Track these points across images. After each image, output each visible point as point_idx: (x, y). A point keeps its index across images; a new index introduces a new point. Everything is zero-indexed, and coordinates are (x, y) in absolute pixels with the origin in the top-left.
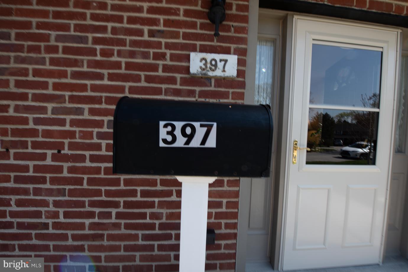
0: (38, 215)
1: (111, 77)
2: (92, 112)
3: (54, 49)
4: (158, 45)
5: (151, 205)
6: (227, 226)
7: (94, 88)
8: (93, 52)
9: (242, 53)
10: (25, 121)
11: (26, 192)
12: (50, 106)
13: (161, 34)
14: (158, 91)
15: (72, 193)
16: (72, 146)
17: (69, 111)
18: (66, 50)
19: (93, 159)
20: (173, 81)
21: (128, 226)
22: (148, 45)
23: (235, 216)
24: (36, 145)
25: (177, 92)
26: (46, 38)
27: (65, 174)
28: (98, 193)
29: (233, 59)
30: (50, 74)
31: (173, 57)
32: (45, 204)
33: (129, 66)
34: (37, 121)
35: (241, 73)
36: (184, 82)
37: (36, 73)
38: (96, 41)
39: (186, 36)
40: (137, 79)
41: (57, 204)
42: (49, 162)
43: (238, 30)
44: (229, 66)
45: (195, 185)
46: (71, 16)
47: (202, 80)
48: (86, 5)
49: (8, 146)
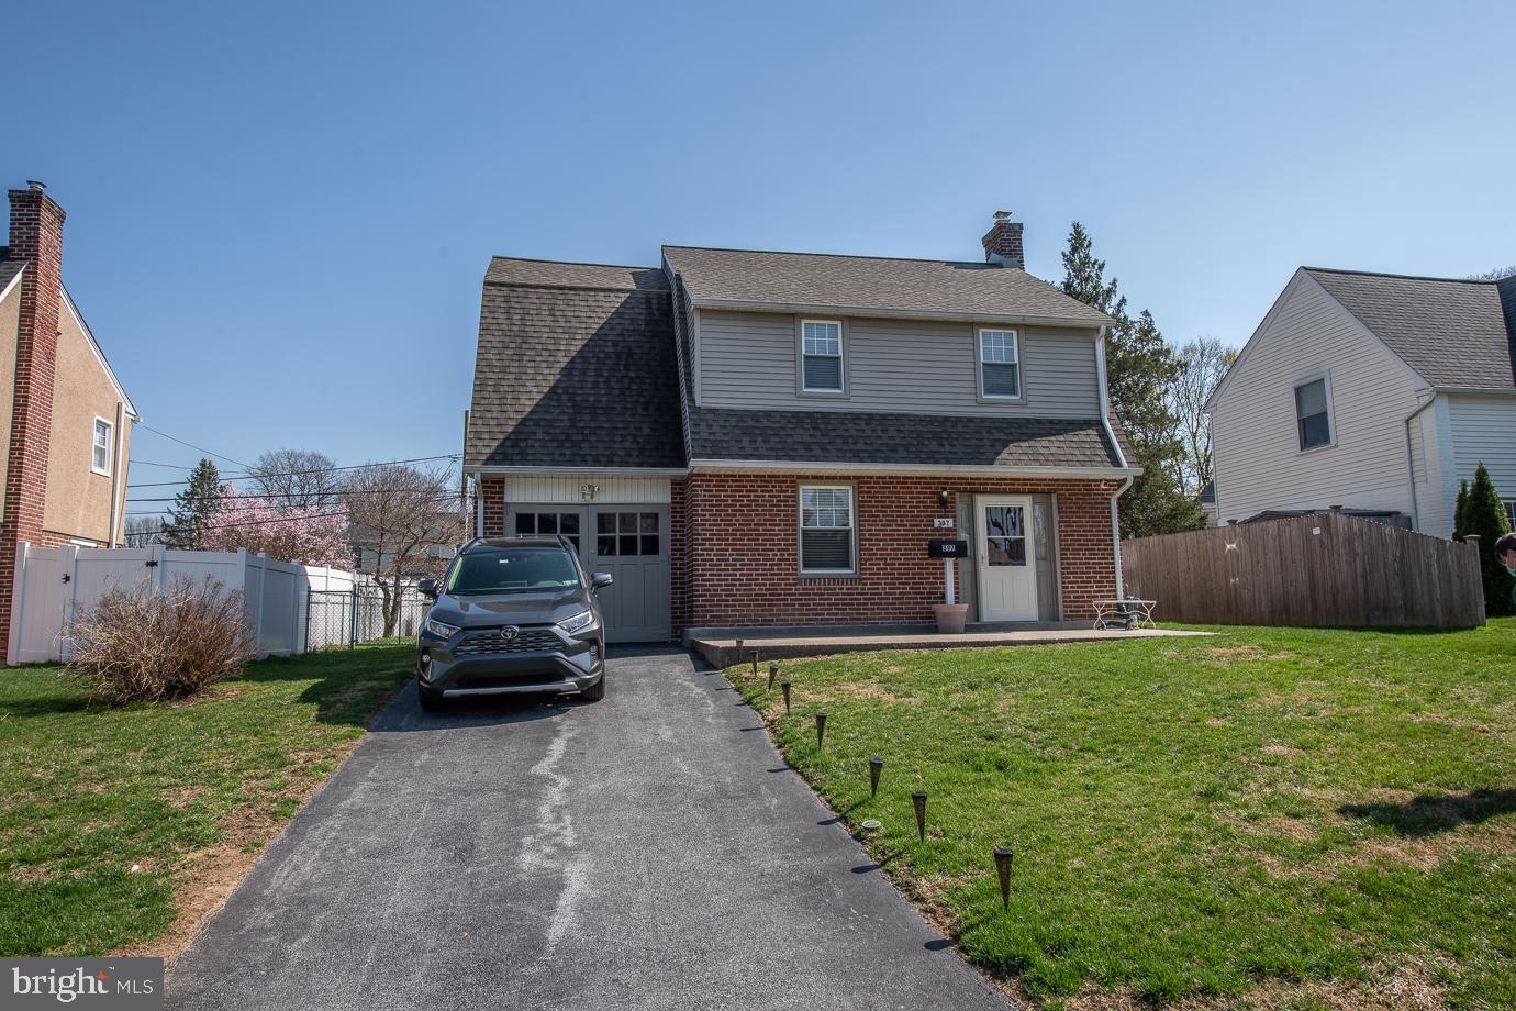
0: (878, 589)
1: (917, 530)
2: (898, 545)
3: (882, 521)
4: (921, 516)
7: (898, 535)
8: (896, 521)
10: (872, 550)
11: (873, 579)
12: (882, 543)
13: (922, 512)
14: (927, 535)
15: (891, 579)
16: (890, 559)
17: (889, 545)
18: (886, 521)
19: (899, 564)
20: (927, 530)
21: (914, 593)
22: (917, 516)
24: (876, 560)
26: (878, 516)
27: (888, 571)
28: (901, 578)
29: (951, 520)
30: (881, 530)
31: (927, 521)
32: (881, 584)
33: (910, 525)
34: (877, 550)
35: (955, 526)
36: (935, 531)
37: (876, 530)
38: (898, 516)
39: (932, 512)
40: (914, 530)
41: (885, 584)
42: (881, 566)
43: (953, 507)
44: (950, 523)
45: (949, 563)
46: (887, 507)
47: (939, 529)
48: (893, 502)
49: (863, 560)
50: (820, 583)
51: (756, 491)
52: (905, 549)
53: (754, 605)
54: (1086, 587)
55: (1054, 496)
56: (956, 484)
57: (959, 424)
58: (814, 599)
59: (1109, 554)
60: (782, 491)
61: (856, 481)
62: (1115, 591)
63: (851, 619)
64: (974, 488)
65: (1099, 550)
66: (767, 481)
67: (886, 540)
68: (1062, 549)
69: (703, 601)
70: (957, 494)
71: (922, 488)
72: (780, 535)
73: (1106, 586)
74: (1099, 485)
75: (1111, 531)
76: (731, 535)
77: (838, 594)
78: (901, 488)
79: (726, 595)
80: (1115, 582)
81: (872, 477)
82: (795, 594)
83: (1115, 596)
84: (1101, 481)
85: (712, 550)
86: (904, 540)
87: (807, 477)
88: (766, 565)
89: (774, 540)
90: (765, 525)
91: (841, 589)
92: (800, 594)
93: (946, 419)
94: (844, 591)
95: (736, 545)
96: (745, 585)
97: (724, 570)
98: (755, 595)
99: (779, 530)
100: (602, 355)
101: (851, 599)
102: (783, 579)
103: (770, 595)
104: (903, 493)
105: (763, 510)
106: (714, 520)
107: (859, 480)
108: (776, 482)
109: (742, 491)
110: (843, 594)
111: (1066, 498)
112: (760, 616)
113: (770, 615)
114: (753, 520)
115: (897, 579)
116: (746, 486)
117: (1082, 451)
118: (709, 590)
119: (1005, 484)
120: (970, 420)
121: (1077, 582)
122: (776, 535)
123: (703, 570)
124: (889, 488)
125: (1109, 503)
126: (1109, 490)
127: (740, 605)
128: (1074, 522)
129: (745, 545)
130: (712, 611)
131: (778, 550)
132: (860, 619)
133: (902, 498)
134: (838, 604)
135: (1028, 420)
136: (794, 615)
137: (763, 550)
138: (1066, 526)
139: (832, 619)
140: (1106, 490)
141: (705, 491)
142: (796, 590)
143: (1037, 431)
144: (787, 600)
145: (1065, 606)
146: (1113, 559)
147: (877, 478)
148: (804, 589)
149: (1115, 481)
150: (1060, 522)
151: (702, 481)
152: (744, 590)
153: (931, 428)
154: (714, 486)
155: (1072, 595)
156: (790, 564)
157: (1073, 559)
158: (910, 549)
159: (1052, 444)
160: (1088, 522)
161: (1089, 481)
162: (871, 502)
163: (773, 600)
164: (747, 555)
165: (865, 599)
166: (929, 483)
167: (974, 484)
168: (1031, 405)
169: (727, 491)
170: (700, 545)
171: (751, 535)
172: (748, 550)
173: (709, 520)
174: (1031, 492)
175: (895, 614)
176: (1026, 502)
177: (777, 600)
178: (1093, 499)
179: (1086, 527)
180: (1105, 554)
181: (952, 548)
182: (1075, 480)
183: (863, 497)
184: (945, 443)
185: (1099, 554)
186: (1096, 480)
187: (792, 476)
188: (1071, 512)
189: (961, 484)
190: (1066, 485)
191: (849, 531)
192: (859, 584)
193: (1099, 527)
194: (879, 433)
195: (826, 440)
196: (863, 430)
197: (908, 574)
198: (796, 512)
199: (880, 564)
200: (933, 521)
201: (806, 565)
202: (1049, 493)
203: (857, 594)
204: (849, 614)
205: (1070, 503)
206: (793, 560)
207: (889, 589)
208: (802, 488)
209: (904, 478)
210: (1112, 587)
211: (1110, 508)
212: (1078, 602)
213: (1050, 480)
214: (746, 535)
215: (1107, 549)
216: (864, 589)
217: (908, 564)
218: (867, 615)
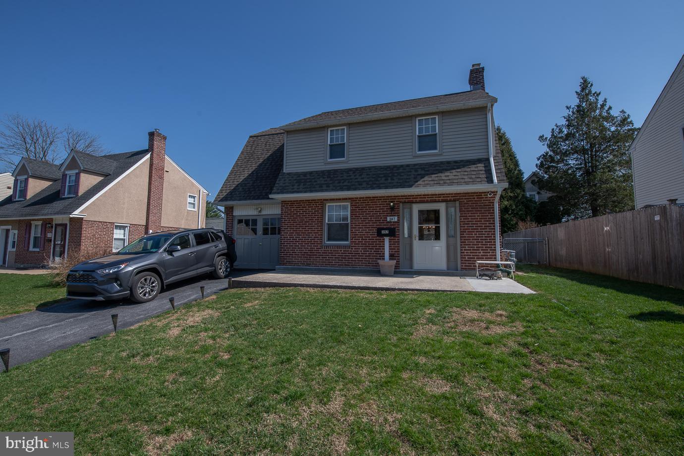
1: (372, 223)
2: (369, 230)
3: (361, 218)
4: (381, 216)
5: (380, 249)
6: (395, 254)
7: (369, 225)
8: (368, 219)
9: (398, 216)
10: (356, 233)
11: (356, 246)
12: (361, 229)
13: (381, 213)
14: (381, 225)
15: (365, 247)
17: (364, 230)
18: (364, 218)
19: (369, 239)
20: (384, 223)
21: (376, 254)
22: (379, 216)
23: (399, 252)
24: (358, 237)
25: (385, 225)
26: (360, 216)
27: (364, 243)
28: (370, 246)
29: (396, 218)
30: (361, 223)
31: (384, 218)
32: (360, 249)
33: (376, 220)
34: (358, 232)
35: (398, 220)
36: (387, 223)
37: (358, 223)
38: (369, 216)
39: (386, 214)
40: (377, 223)
41: (362, 249)
42: (360, 240)
43: (397, 211)
44: (395, 219)
45: (387, 239)
46: (364, 212)
47: (391, 222)
48: (367, 209)
49: (353, 237)
50: (330, 248)
51: (306, 207)
52: (372, 232)
53: (303, 257)
54: (476, 253)
55: (457, 203)
56: (400, 199)
57: (401, 168)
58: (329, 255)
60: (316, 207)
61: (350, 200)
62: (495, 255)
63: (345, 265)
64: (410, 201)
65: (485, 232)
66: (310, 202)
67: (363, 228)
68: (461, 232)
70: (401, 205)
71: (382, 202)
72: (315, 226)
73: (489, 253)
74: (487, 195)
75: (494, 221)
76: (295, 227)
77: (339, 253)
78: (371, 202)
79: (292, 252)
80: (495, 250)
81: (357, 198)
82: (320, 253)
83: (496, 258)
84: (488, 192)
85: (288, 233)
86: (372, 227)
87: (327, 200)
88: (309, 239)
89: (312, 229)
90: (309, 222)
91: (341, 251)
92: (323, 253)
93: (395, 166)
94: (342, 252)
95: (297, 231)
96: (300, 248)
97: (292, 242)
98: (304, 253)
99: (315, 224)
100: (275, 157)
101: (345, 256)
102: (315, 246)
103: (310, 253)
104: (372, 205)
105: (308, 216)
106: (289, 221)
107: (351, 200)
108: (314, 202)
109: (300, 208)
110: (342, 253)
111: (465, 204)
112: (306, 262)
113: (310, 262)
114: (304, 220)
115: (368, 246)
116: (302, 205)
117: (470, 176)
118: (285, 250)
119: (428, 198)
120: (408, 166)
121: (470, 250)
122: (313, 226)
123: (284, 242)
124: (366, 203)
125: (493, 205)
126: (494, 197)
127: (297, 257)
128: (469, 216)
129: (301, 231)
130: (287, 259)
131: (314, 233)
132: (349, 265)
133: (371, 207)
134: (339, 258)
135: (442, 163)
136: (320, 262)
137: (308, 233)
138: (464, 219)
139: (336, 264)
140: (491, 197)
141: (286, 208)
142: (321, 251)
143: (446, 168)
144: (317, 255)
145: (461, 263)
146: (495, 237)
147: (360, 198)
148: (324, 251)
150: (460, 217)
151: (285, 204)
152: (300, 250)
153: (385, 172)
154: (289, 206)
155: (467, 257)
156: (319, 239)
157: (468, 237)
158: (374, 232)
160: (479, 216)
161: (480, 193)
162: (356, 210)
163: (311, 255)
164: (301, 235)
165: (351, 256)
166: (386, 199)
167: (410, 198)
168: (444, 154)
169: (294, 208)
170: (284, 231)
171: (303, 227)
172: (302, 233)
173: (287, 220)
174: (443, 201)
175: (366, 263)
176: (442, 207)
177: (313, 255)
178: (483, 203)
179: (477, 219)
180: (489, 234)
181: (387, 232)
182: (472, 193)
183: (353, 208)
184: (389, 178)
185: (485, 234)
186: (485, 193)
187: (321, 200)
188: (467, 211)
189: (403, 199)
190: (466, 196)
191: (348, 224)
192: (349, 249)
193: (486, 218)
194: (357, 177)
195: (331, 182)
196: (350, 176)
197: (373, 244)
198: (323, 216)
199: (359, 239)
200: (387, 218)
201: (329, 239)
202: (455, 201)
203: (348, 253)
204: (344, 263)
205: (467, 206)
206: (320, 237)
207: (364, 251)
208: (328, 205)
209: (373, 197)
210: (494, 253)
211: (494, 208)
212: (470, 261)
213: (455, 194)
214: (301, 226)
215: (491, 232)
216: (351, 251)
217: (374, 239)
218: (352, 263)
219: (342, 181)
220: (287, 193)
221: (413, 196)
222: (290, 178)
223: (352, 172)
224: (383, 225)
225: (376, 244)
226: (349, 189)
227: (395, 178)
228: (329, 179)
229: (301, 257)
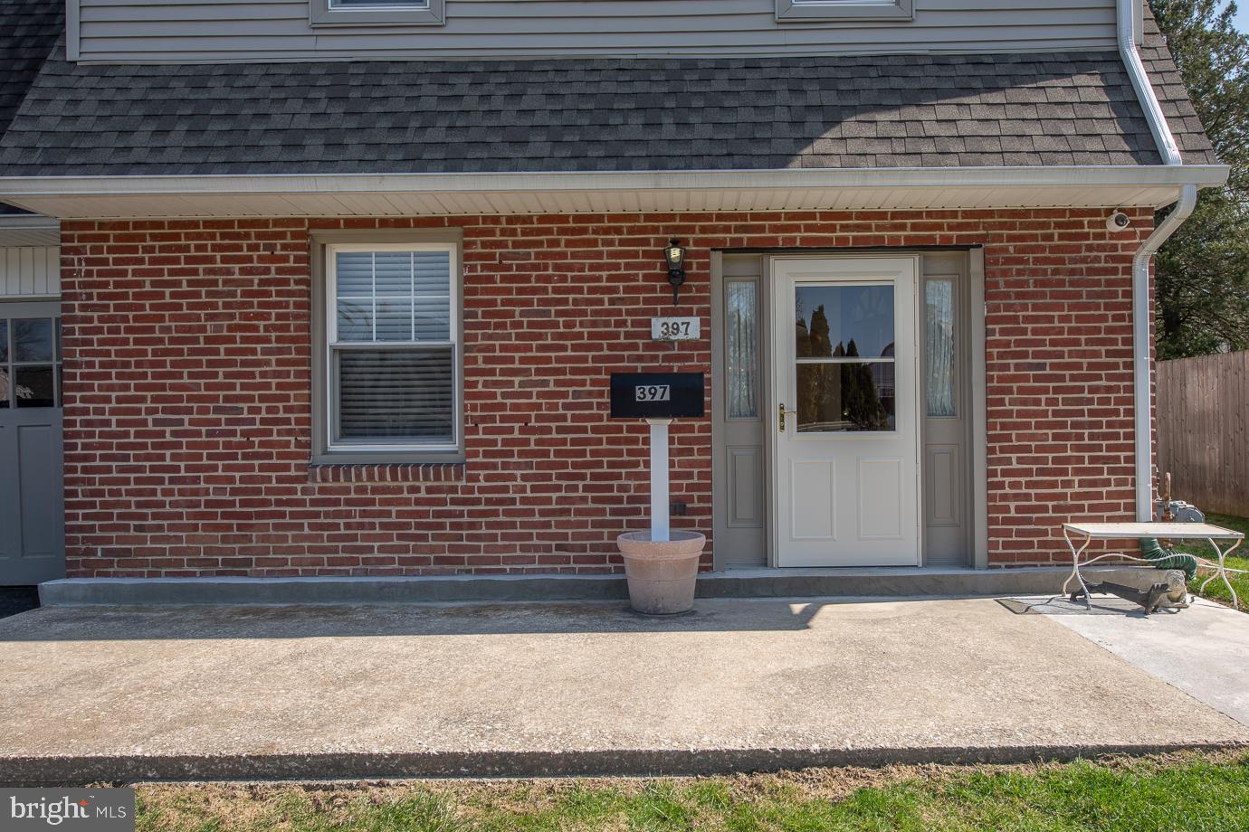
1: (575, 347)
2: (557, 383)
3: (518, 325)
4: (619, 313)
5: (618, 477)
6: (701, 499)
7: (559, 360)
8: (556, 325)
9: (705, 313)
10: (493, 395)
11: (494, 466)
12: (517, 380)
13: (622, 301)
14: (621, 359)
15: (539, 466)
16: (539, 418)
17: (535, 384)
18: (531, 324)
19: (559, 430)
20: (635, 347)
21: (595, 500)
22: (609, 313)
23: (708, 487)
24: (503, 419)
25: (640, 359)
26: (511, 314)
27: (533, 447)
28: (565, 465)
29: (695, 321)
30: (516, 349)
31: (634, 324)
32: (513, 478)
33: (591, 336)
34: (505, 395)
35: (705, 334)
36: (647, 347)
37: (504, 349)
38: (559, 314)
39: (646, 301)
40: (600, 348)
41: (524, 477)
42: (516, 435)
43: (699, 289)
44: (692, 328)
45: (659, 429)
46: (534, 291)
47: (665, 344)
48: (548, 279)
49: (477, 421)
50: (359, 478)
51: (211, 260)
52: (577, 395)
53: (205, 528)
54: (1054, 484)
55: (976, 257)
56: (714, 230)
58: (348, 514)
59: (1119, 401)
60: (272, 258)
61: (458, 230)
62: (1133, 494)
63: (439, 560)
64: (762, 239)
65: (1093, 390)
66: (237, 236)
67: (527, 372)
68: (989, 391)
69: (86, 517)
70: (717, 258)
71: (622, 243)
72: (267, 363)
73: (1107, 483)
74: (1103, 225)
75: (1129, 342)
76: (153, 364)
77: (407, 502)
78: (569, 244)
79: (139, 505)
80: (1133, 471)
81: (496, 220)
82: (301, 503)
83: (1133, 507)
84: (1109, 212)
85: (107, 400)
86: (574, 371)
87: (332, 224)
88: (233, 433)
89: (252, 375)
90: (232, 340)
91: (416, 490)
92: (314, 503)
94: (423, 494)
95: (163, 387)
96: (182, 480)
97: (133, 446)
98: (209, 504)
99: (265, 351)
101: (438, 514)
102: (273, 467)
103: (244, 503)
104: (574, 255)
105: (226, 305)
106: (110, 331)
107: (465, 227)
108: (259, 236)
109: (176, 260)
110: (418, 502)
111: (1008, 261)
112: (220, 551)
113: (242, 551)
114: (203, 329)
115: (552, 465)
116: (187, 249)
118: (100, 493)
119: (844, 228)
121: (1028, 473)
122: (258, 363)
123: (85, 446)
124: (540, 244)
125: (1128, 271)
126: (1132, 235)
127: (171, 528)
128: (1027, 319)
129: (183, 387)
130: (109, 540)
131: (263, 399)
132: (460, 561)
133: (570, 268)
134: (407, 525)
136: (300, 550)
137: (227, 399)
138: (1003, 332)
139: (392, 561)
140: (1120, 235)
141: (89, 262)
142: (304, 491)
143: (931, 83)
144: (282, 515)
145: (991, 533)
146: (1131, 413)
147: (510, 220)
148: (322, 490)
149: (1146, 211)
150: (988, 320)
151: (82, 239)
152: (181, 492)
153: (639, 87)
154: (110, 250)
155: (1012, 505)
156: (290, 432)
157: (1020, 414)
158: (590, 394)
159: (970, 114)
160: (1067, 318)
161: (1074, 212)
162: (491, 279)
163: (248, 516)
164: (189, 411)
165: (471, 513)
166: (644, 230)
167: (761, 229)
168: (922, 19)
169: (141, 261)
170: (81, 388)
171: (199, 364)
173: (99, 330)
174: (911, 247)
175: (548, 548)
176: (901, 274)
178: (1084, 260)
179: (1061, 331)
180: (1107, 401)
181: (662, 394)
182: (1039, 212)
183: (472, 268)
184: (667, 120)
185: (1090, 401)
186: (1095, 212)
187: (299, 222)
188: (1019, 296)
189: (727, 230)
190: (1012, 226)
191: (449, 350)
192: (458, 478)
193: (1098, 330)
194: (497, 103)
195: (352, 123)
196: (459, 97)
197: (583, 453)
198: (309, 305)
199: (511, 430)
200: (648, 324)
201: (348, 430)
202: (964, 247)
203: (454, 502)
204: (432, 549)
205: (1019, 272)
206: (298, 421)
207: (534, 489)
208: (334, 250)
209: (578, 218)
210: (1124, 483)
211: (1130, 282)
212: (1029, 521)
213: (967, 214)
214: (187, 364)
215: (1117, 389)
216: (471, 490)
217: (584, 430)
218: (477, 549)
219: (414, 123)
220: (85, 168)
221: (776, 216)
222: (107, 95)
223: (467, 80)
224: (630, 359)
225: (593, 453)
226: (453, 163)
227: (694, 118)
228: (338, 109)
229: (195, 527)
